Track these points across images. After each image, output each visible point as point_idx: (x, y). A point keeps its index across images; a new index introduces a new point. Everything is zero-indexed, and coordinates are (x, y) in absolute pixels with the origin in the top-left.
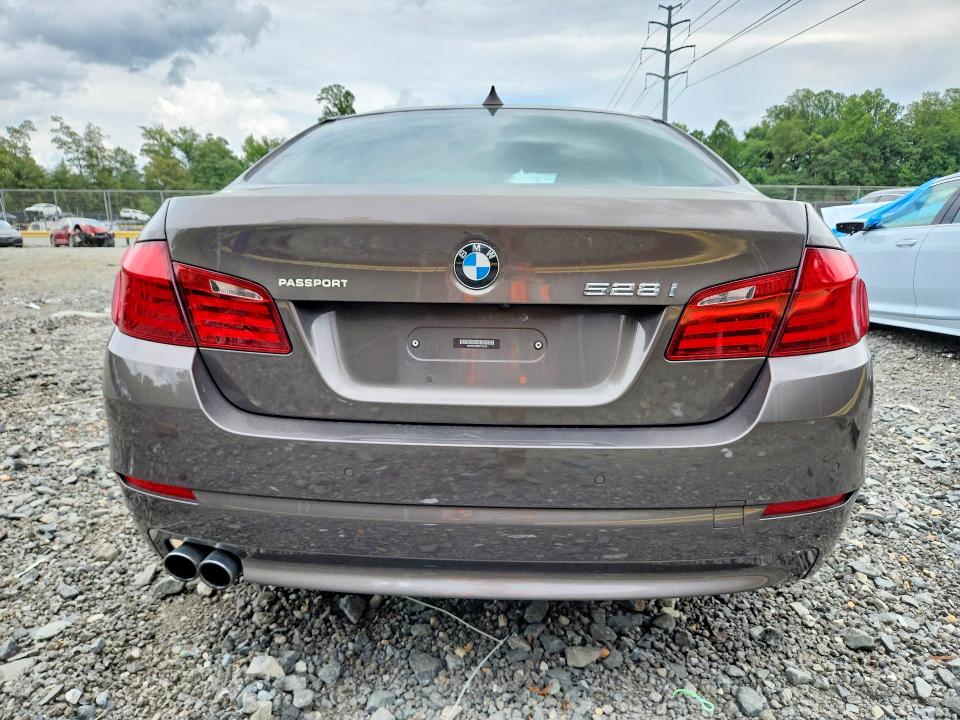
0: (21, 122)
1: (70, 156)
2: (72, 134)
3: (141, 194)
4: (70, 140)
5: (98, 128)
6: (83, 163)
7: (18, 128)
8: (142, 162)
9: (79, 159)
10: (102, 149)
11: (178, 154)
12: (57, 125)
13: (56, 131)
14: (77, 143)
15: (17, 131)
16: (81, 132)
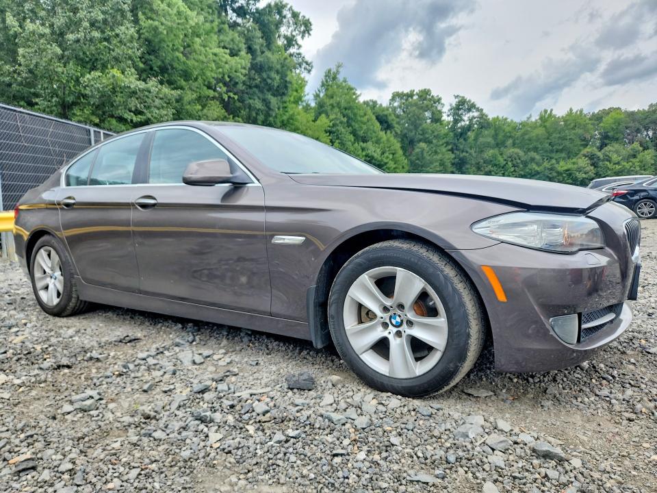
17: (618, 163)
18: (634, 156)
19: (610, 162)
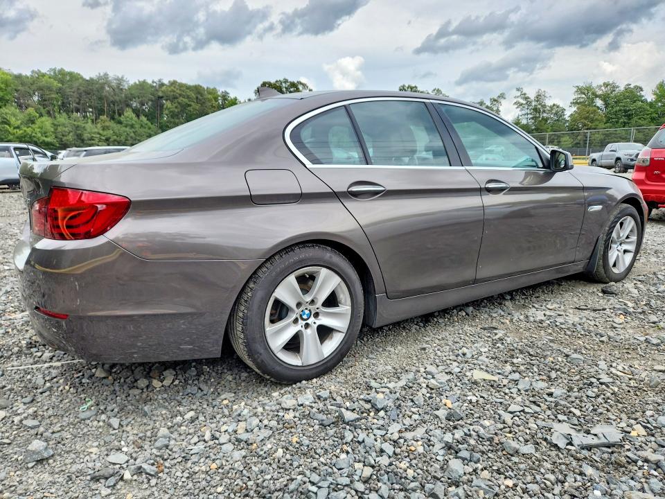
0: (499, 94)
1: (523, 112)
2: (526, 98)
3: (563, 134)
4: (524, 102)
5: (544, 92)
6: (530, 116)
7: (496, 98)
8: (569, 112)
9: (528, 114)
10: (544, 106)
11: (599, 103)
12: (519, 93)
13: (518, 97)
14: (529, 103)
15: (495, 100)
16: (532, 96)
17: (18, 128)
18: (33, 122)
19: (9, 125)
